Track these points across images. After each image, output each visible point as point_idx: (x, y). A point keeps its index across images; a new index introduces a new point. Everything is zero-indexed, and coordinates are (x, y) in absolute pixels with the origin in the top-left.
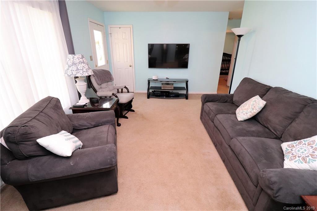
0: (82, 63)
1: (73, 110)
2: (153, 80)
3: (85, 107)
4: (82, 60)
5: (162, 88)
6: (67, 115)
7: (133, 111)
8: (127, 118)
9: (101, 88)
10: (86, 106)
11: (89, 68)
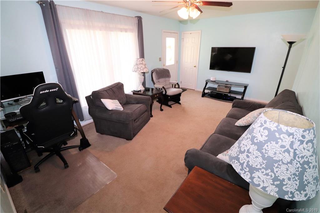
0: (141, 64)
1: (133, 93)
2: (211, 81)
3: (139, 92)
4: (141, 62)
5: (217, 90)
6: (126, 94)
7: (180, 104)
8: (171, 107)
9: (159, 82)
10: (141, 92)
11: (145, 67)
